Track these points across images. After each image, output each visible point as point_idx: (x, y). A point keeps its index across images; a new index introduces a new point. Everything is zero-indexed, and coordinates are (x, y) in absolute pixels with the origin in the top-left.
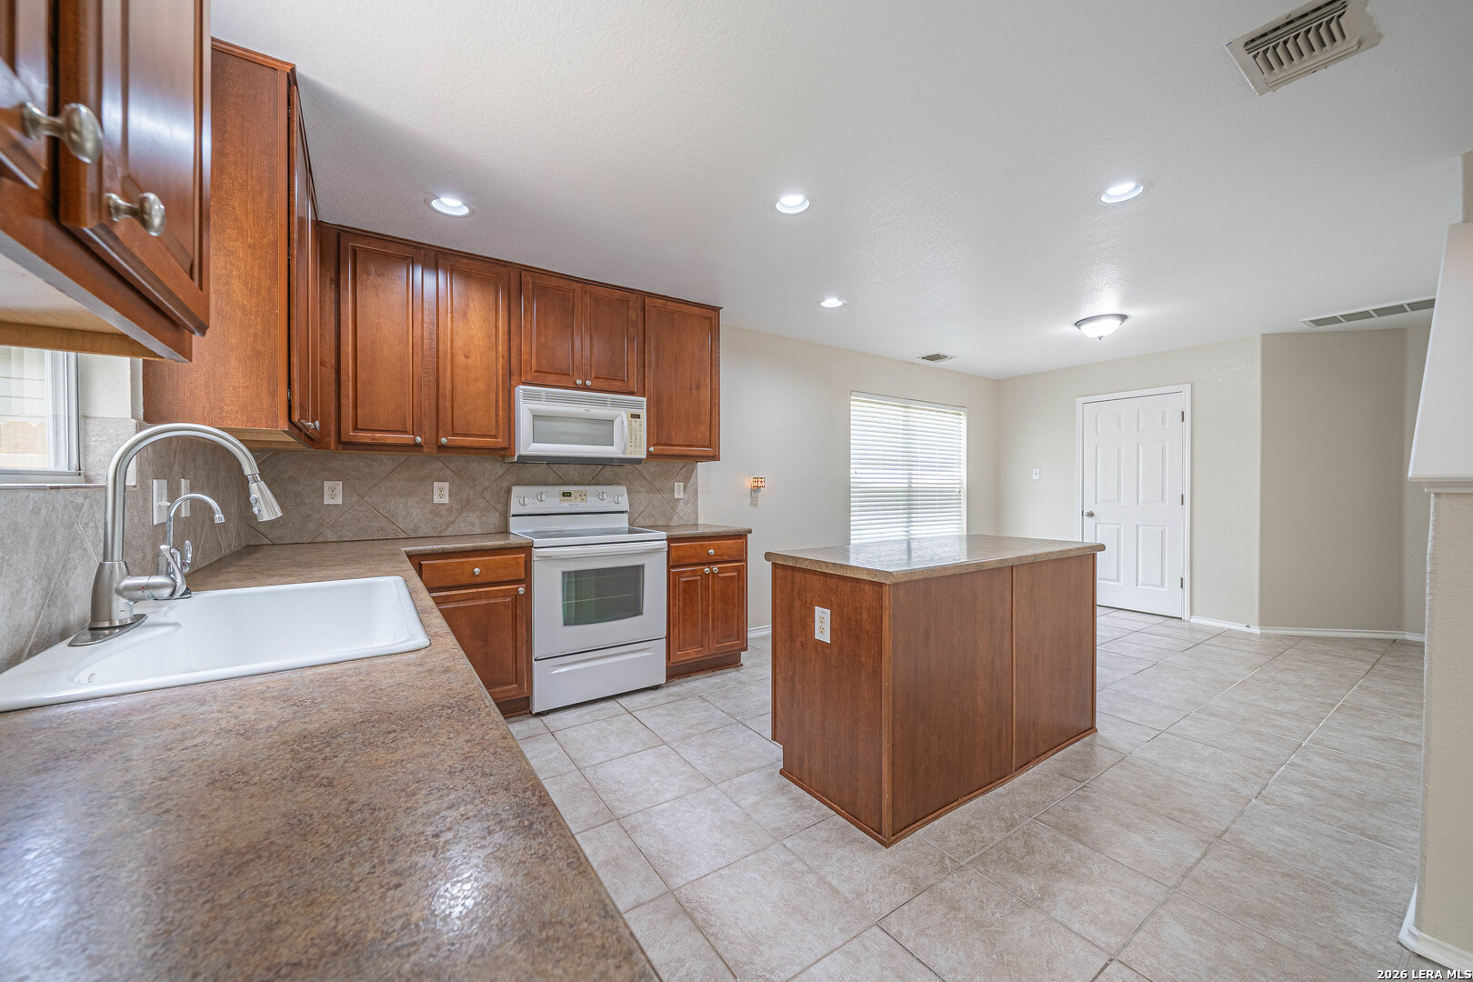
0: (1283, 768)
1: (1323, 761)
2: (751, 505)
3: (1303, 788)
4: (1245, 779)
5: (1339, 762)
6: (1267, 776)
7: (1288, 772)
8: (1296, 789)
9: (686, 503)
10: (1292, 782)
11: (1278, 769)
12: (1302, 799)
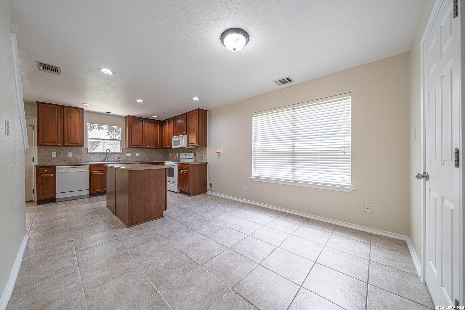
0: (75, 252)
1: (66, 265)
2: (219, 158)
3: (64, 250)
4: (80, 242)
5: (60, 270)
6: (76, 247)
7: (72, 252)
8: (65, 249)
9: (205, 157)
10: (68, 250)
11: (76, 251)
12: (62, 247)
